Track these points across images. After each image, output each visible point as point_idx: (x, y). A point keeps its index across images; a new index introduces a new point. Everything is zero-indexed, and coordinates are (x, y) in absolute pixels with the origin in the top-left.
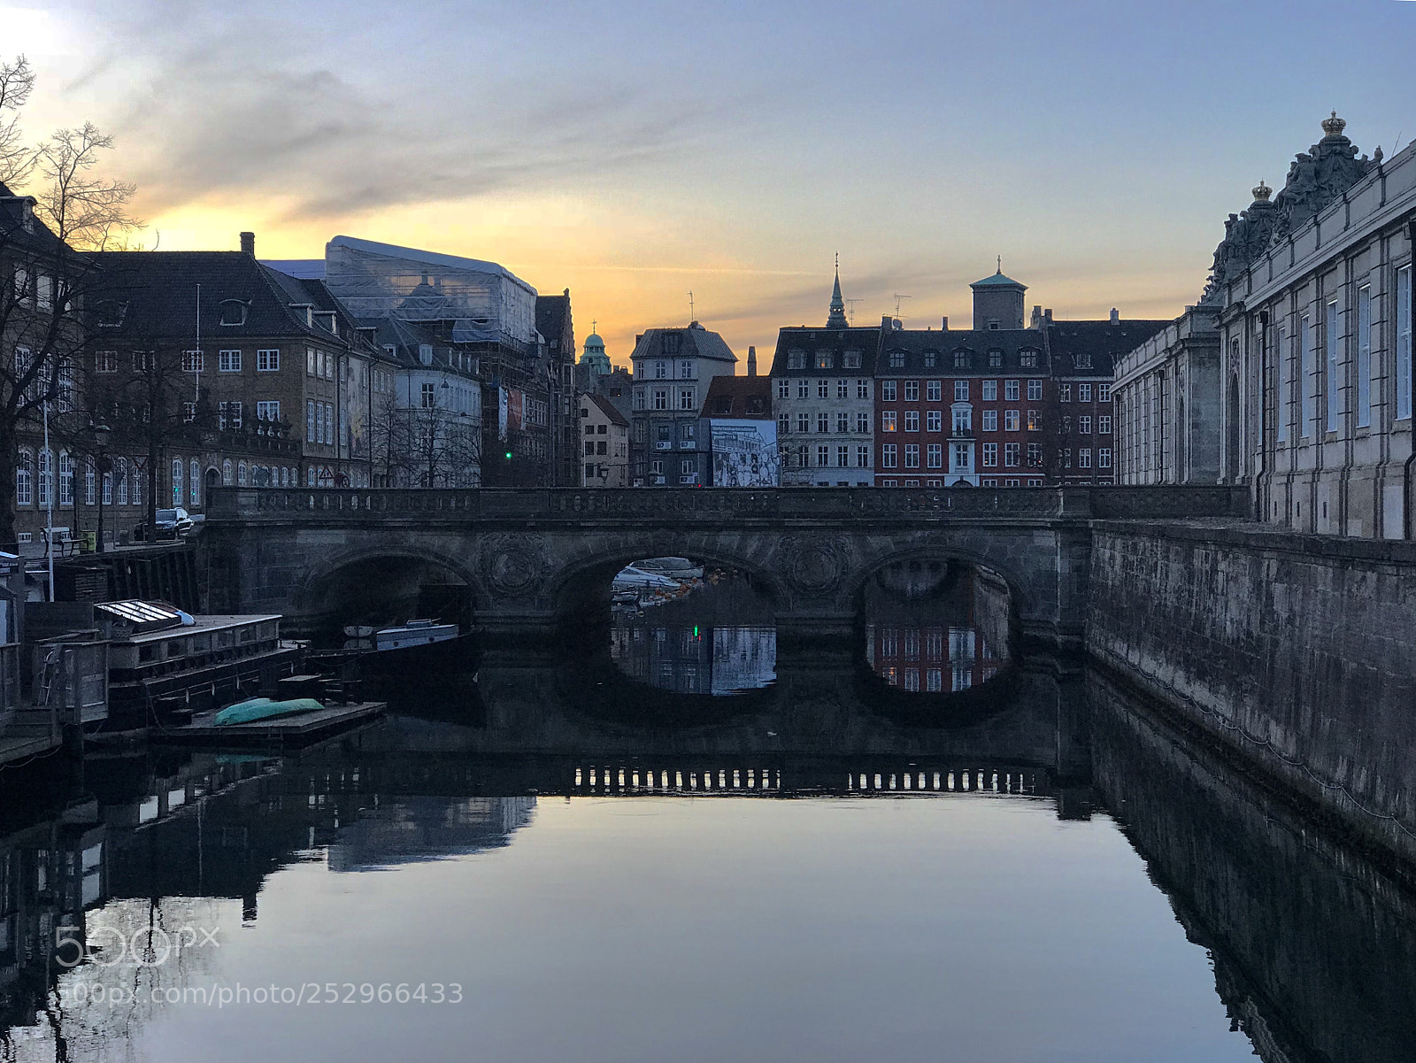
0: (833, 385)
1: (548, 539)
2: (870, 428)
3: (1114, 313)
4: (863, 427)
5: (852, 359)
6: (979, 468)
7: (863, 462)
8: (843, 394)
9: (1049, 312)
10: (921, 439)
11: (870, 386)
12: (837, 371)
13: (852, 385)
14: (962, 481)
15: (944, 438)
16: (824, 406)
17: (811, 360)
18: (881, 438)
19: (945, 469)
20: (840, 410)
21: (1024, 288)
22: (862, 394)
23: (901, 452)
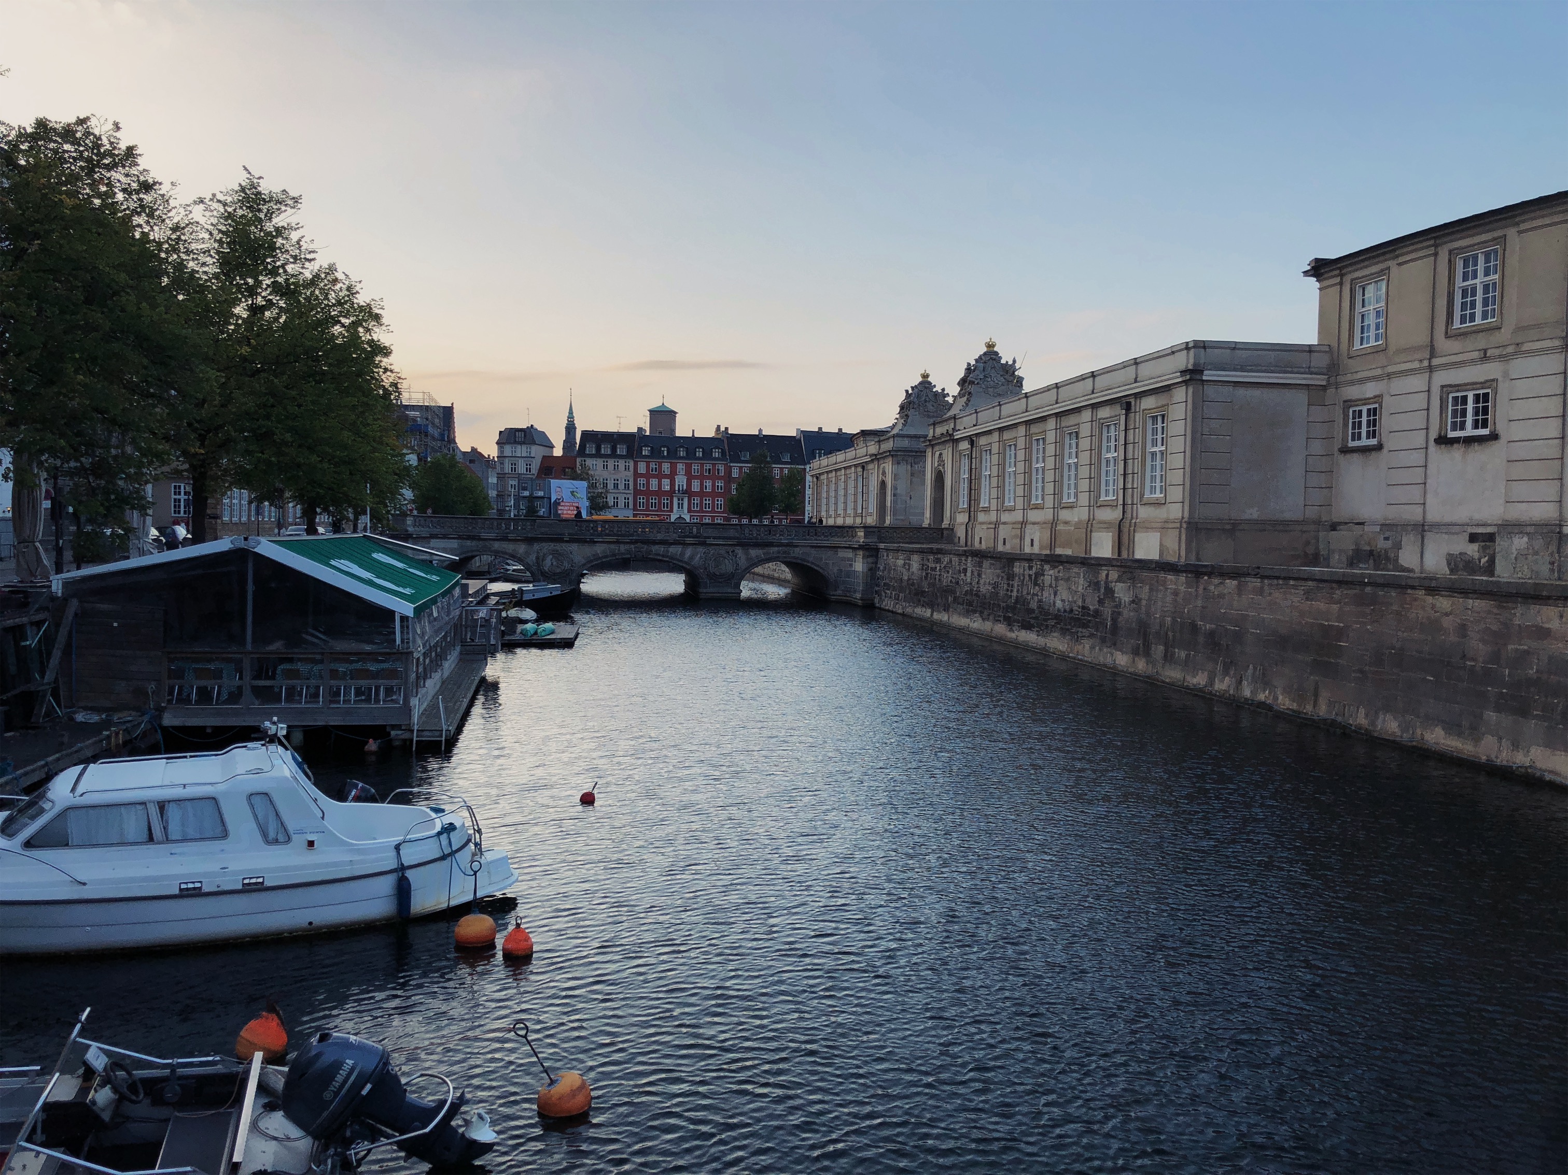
0: (611, 463)
1: (574, 547)
2: (631, 487)
3: (760, 430)
4: (627, 487)
5: (621, 450)
6: (689, 511)
7: (627, 505)
8: (616, 468)
9: (727, 429)
10: (659, 493)
11: (632, 464)
12: (614, 455)
13: (621, 463)
14: (680, 517)
15: (671, 494)
16: (605, 474)
17: (598, 449)
18: (637, 492)
19: (672, 511)
20: (616, 477)
21: (676, 413)
22: (627, 468)
23: (648, 501)
